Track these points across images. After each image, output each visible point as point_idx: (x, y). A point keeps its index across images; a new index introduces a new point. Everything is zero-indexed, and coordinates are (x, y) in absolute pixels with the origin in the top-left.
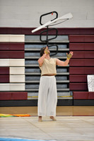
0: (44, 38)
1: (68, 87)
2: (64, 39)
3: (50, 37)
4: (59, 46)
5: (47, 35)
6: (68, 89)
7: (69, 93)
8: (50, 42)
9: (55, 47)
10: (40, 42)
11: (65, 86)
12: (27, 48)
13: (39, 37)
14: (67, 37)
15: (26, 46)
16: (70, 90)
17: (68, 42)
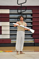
0: (19, 11)
1: (32, 37)
2: (30, 12)
3: (22, 11)
4: (27, 15)
5: (21, 10)
6: (32, 38)
7: (32, 40)
8: (22, 13)
9: (25, 16)
10: (17, 13)
11: (30, 36)
12: (11, 16)
13: (17, 10)
14: (31, 11)
15: (10, 15)
16: (33, 38)
17: (32, 13)
